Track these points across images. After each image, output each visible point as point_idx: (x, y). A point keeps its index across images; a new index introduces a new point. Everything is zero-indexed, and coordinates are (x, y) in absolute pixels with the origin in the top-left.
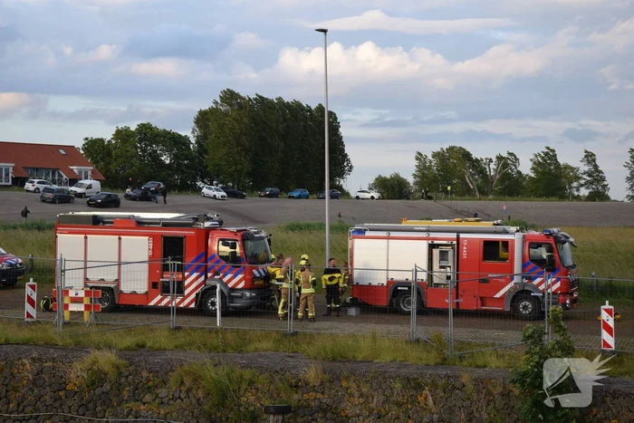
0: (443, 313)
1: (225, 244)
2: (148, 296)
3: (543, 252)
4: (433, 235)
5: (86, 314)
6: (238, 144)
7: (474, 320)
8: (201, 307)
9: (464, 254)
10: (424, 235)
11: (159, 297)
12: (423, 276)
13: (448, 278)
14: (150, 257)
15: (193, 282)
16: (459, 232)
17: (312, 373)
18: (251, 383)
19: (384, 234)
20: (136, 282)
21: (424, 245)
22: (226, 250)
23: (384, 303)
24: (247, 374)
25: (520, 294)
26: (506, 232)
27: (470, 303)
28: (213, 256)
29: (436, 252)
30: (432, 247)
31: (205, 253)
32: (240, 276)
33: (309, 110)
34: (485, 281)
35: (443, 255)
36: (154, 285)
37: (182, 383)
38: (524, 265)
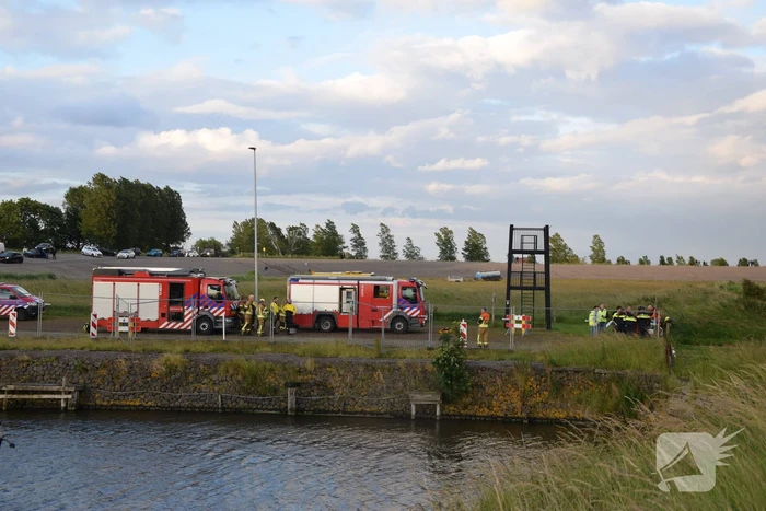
0: (346, 330)
1: (212, 288)
2: (158, 322)
3: (409, 293)
4: (342, 282)
5: (130, 334)
6: (108, 215)
7: (366, 335)
9: (362, 294)
10: (337, 282)
11: (167, 323)
12: (336, 308)
13: (352, 309)
14: (160, 297)
15: (190, 314)
16: (359, 280)
17: (309, 364)
18: (272, 370)
19: (311, 281)
20: (150, 313)
21: (337, 288)
22: (213, 292)
23: (310, 325)
24: (268, 365)
25: (397, 318)
26: (385, 280)
27: (365, 324)
28: (204, 297)
29: (344, 293)
30: (342, 289)
31: (198, 295)
32: (222, 309)
33: (159, 190)
34: (375, 310)
35: (348, 294)
36: (163, 315)
37: (227, 371)
38: (399, 300)
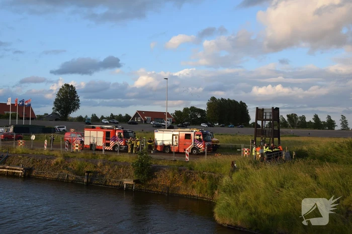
2: (102, 146)
8: (114, 150)
9: (181, 137)
10: (171, 132)
11: (105, 147)
12: (171, 143)
14: (103, 137)
15: (112, 143)
16: (179, 131)
20: (100, 143)
21: (171, 135)
25: (193, 148)
29: (174, 136)
31: (115, 136)
33: (237, 102)
34: (185, 144)
36: (104, 144)
38: (194, 141)
